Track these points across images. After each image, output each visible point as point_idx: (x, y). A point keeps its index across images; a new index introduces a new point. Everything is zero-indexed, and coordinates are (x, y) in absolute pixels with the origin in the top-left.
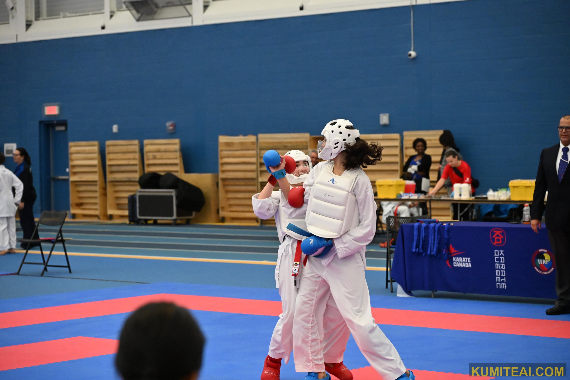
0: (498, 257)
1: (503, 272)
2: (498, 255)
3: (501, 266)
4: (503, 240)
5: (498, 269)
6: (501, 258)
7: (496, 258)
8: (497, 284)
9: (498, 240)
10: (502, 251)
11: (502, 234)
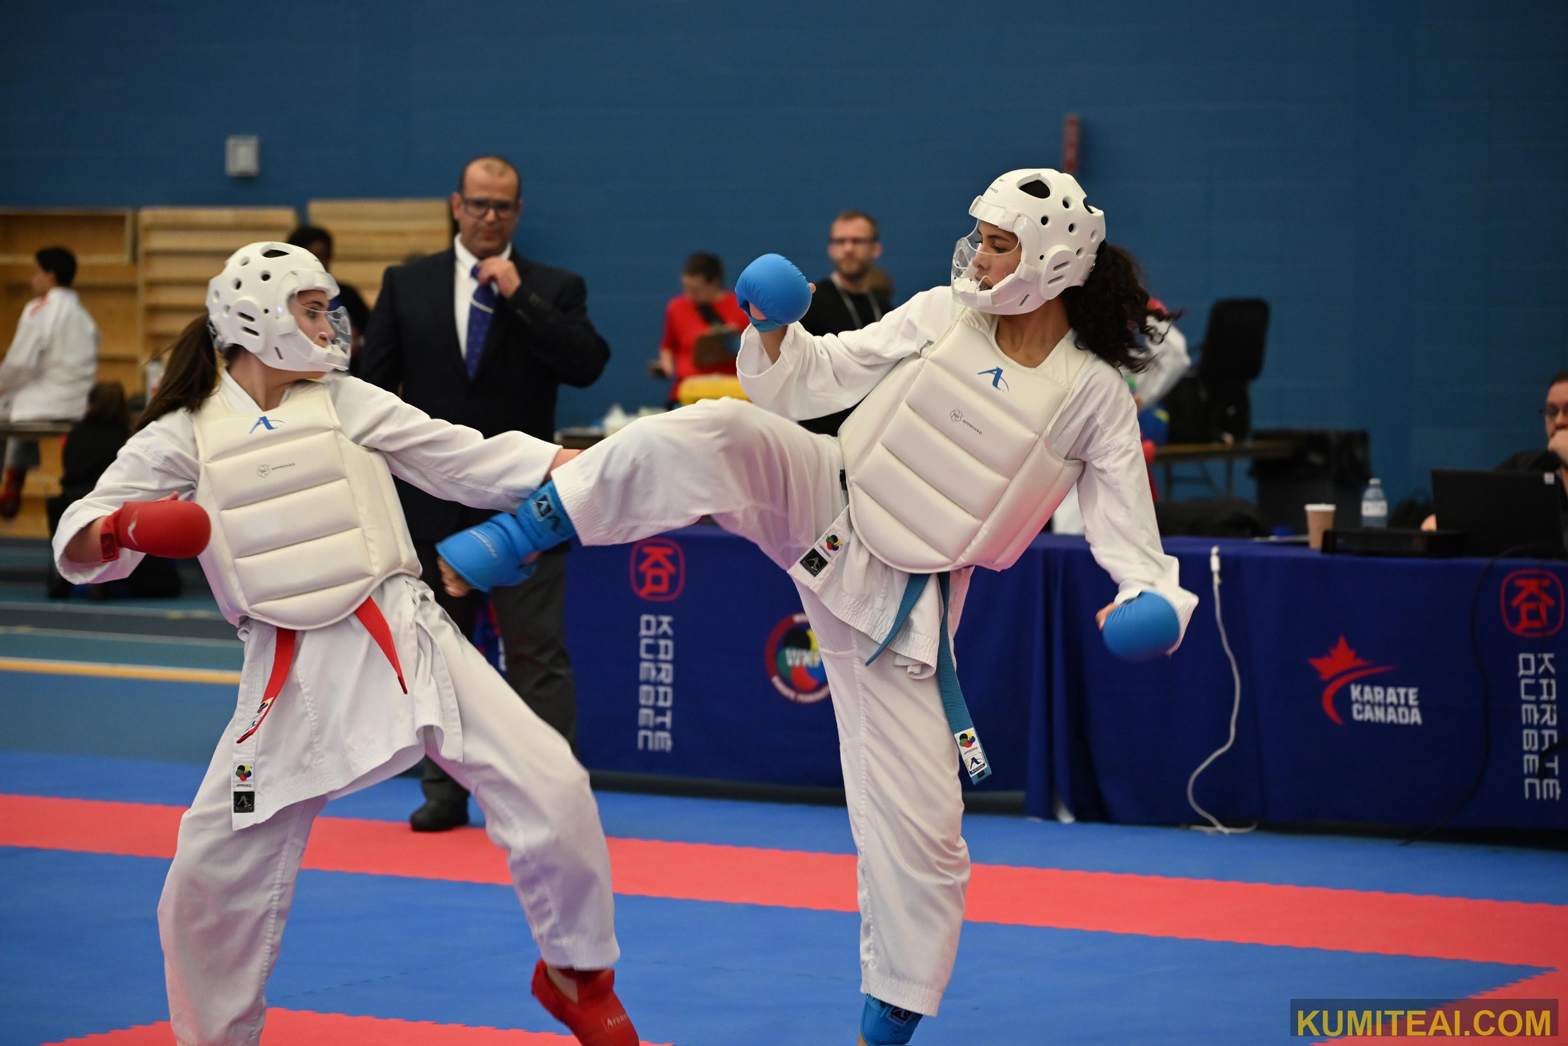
0: (650, 641)
1: (666, 694)
2: (652, 632)
3: (659, 670)
4: (673, 580)
5: (648, 682)
6: (662, 643)
7: (644, 642)
8: (642, 733)
9: (657, 580)
10: (666, 619)
11: (673, 559)
